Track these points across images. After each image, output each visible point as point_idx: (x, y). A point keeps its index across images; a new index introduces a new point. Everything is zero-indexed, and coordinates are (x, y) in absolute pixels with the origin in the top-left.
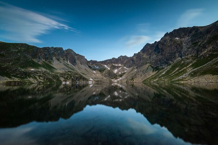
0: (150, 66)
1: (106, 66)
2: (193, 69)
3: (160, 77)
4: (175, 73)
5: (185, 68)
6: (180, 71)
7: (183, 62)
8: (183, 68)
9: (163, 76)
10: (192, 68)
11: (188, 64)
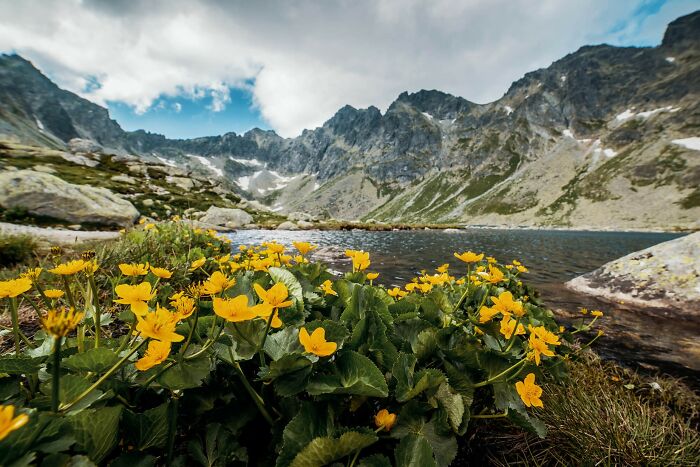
0: (368, 178)
1: (204, 161)
2: (468, 199)
3: (405, 213)
4: (434, 205)
5: (452, 196)
6: (445, 201)
7: (444, 181)
8: (448, 195)
9: (411, 209)
10: (464, 198)
11: (456, 188)
